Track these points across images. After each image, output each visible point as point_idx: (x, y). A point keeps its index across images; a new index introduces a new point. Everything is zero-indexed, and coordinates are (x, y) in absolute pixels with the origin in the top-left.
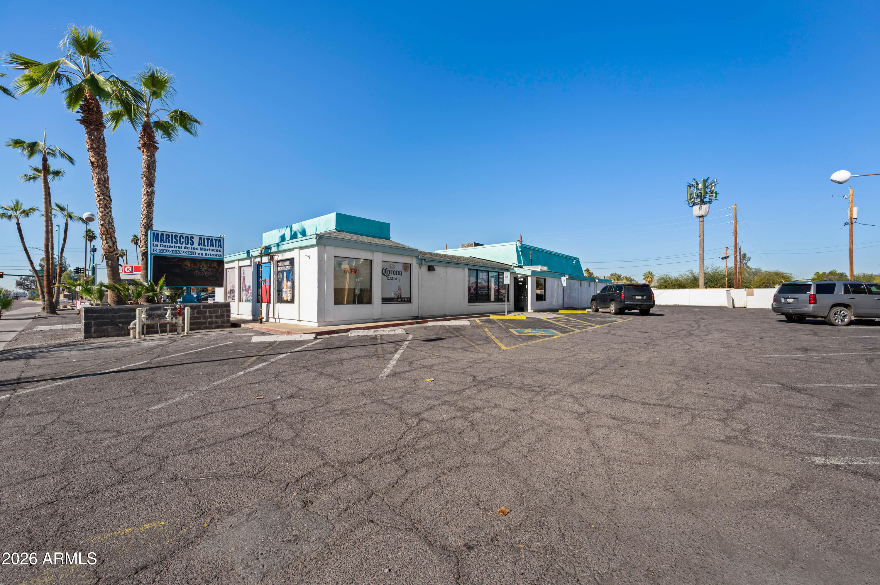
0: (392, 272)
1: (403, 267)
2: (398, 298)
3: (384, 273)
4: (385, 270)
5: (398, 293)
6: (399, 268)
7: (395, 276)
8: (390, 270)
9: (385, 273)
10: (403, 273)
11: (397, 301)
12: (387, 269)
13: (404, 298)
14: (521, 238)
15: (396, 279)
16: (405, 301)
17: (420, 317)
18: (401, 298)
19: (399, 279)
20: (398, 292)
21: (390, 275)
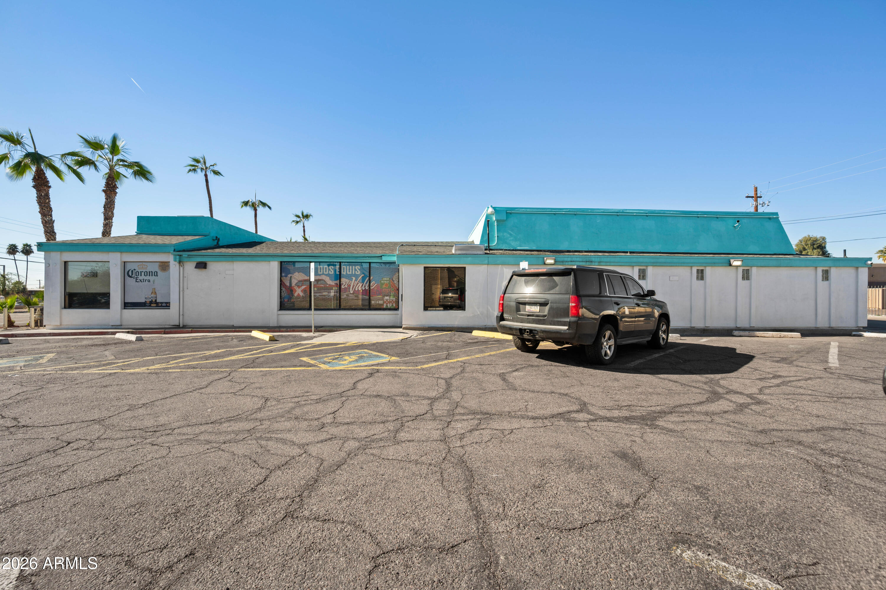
0: (143, 273)
1: (160, 266)
2: (151, 302)
3: (130, 274)
4: (132, 271)
5: (152, 297)
6: (155, 268)
7: (148, 278)
8: (139, 271)
9: (132, 274)
10: (160, 273)
11: (150, 306)
12: (135, 270)
13: (162, 303)
14: (756, 189)
15: (149, 281)
16: (161, 306)
17: (181, 326)
18: (156, 302)
19: (154, 282)
20: (153, 295)
21: (139, 276)
